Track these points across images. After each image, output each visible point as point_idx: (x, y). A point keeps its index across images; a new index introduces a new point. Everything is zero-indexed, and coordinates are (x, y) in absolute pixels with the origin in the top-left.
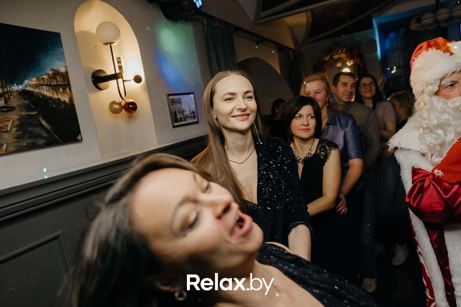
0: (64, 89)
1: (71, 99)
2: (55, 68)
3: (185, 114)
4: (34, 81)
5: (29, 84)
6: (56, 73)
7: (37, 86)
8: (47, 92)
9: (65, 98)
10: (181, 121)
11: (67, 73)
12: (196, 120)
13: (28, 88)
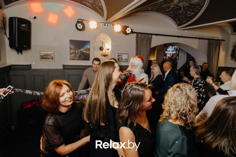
0: (88, 51)
1: (89, 53)
2: (87, 47)
3: (123, 59)
4: (83, 49)
5: (82, 50)
6: (87, 48)
7: (83, 50)
8: (85, 51)
9: (88, 53)
10: (121, 60)
11: (90, 48)
12: (127, 61)
13: (82, 51)
